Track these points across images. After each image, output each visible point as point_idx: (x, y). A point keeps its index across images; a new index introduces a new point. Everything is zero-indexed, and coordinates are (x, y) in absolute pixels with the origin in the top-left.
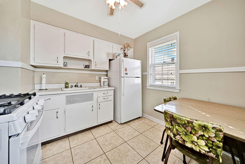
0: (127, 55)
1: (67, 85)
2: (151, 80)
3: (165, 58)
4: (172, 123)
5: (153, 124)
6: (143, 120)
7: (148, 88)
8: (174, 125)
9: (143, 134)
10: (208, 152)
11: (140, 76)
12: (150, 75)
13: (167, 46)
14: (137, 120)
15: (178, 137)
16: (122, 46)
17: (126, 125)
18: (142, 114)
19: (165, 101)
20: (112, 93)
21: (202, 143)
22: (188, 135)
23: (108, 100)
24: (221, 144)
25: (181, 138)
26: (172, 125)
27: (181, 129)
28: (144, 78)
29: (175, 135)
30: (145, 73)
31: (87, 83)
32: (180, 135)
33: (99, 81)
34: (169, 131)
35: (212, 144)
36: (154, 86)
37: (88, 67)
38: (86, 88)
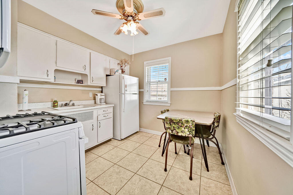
0: (124, 72)
1: (56, 104)
2: (147, 96)
3: (159, 78)
4: (170, 124)
5: (150, 135)
6: (141, 134)
7: (144, 103)
8: (172, 125)
9: (144, 143)
10: (189, 134)
11: (137, 93)
12: (146, 92)
13: (162, 68)
14: (135, 135)
15: (174, 132)
16: (119, 62)
17: (126, 140)
18: (139, 129)
19: (162, 112)
20: (111, 110)
21: (186, 130)
22: (180, 128)
23: (108, 117)
24: (194, 129)
25: (176, 131)
26: (171, 125)
27: (176, 126)
28: (141, 94)
29: (172, 131)
30: (142, 90)
31: (79, 101)
32: (175, 130)
33: (92, 98)
34: (169, 130)
35: (191, 130)
36: (150, 102)
37: (81, 82)
38: (81, 107)
